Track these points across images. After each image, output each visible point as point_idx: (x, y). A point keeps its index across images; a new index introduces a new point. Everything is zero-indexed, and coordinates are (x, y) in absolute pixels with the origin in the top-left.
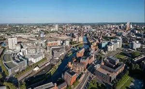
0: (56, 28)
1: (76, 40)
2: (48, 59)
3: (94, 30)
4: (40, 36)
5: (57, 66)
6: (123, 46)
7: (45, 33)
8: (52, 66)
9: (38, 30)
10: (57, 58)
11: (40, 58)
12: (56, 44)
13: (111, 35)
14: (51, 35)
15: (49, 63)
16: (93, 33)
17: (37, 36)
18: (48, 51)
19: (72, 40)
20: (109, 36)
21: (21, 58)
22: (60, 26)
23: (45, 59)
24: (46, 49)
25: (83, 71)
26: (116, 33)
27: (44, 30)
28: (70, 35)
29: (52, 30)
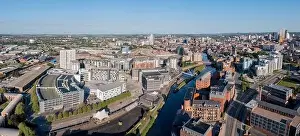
0: (151, 40)
1: (188, 58)
2: (133, 95)
3: (218, 43)
4: (121, 52)
5: (154, 113)
6: (284, 67)
7: (131, 49)
8: (143, 111)
9: (120, 43)
10: (155, 93)
11: (116, 92)
12: (152, 64)
13: (253, 50)
14: (142, 51)
15: (136, 104)
16: (218, 47)
17: (117, 52)
18: (135, 78)
19: (181, 59)
20: (250, 51)
21: (73, 84)
22: (158, 38)
23: (126, 94)
24: (131, 74)
25: (219, 118)
26: (261, 47)
27: (130, 43)
28: (176, 52)
29: (143, 43)
